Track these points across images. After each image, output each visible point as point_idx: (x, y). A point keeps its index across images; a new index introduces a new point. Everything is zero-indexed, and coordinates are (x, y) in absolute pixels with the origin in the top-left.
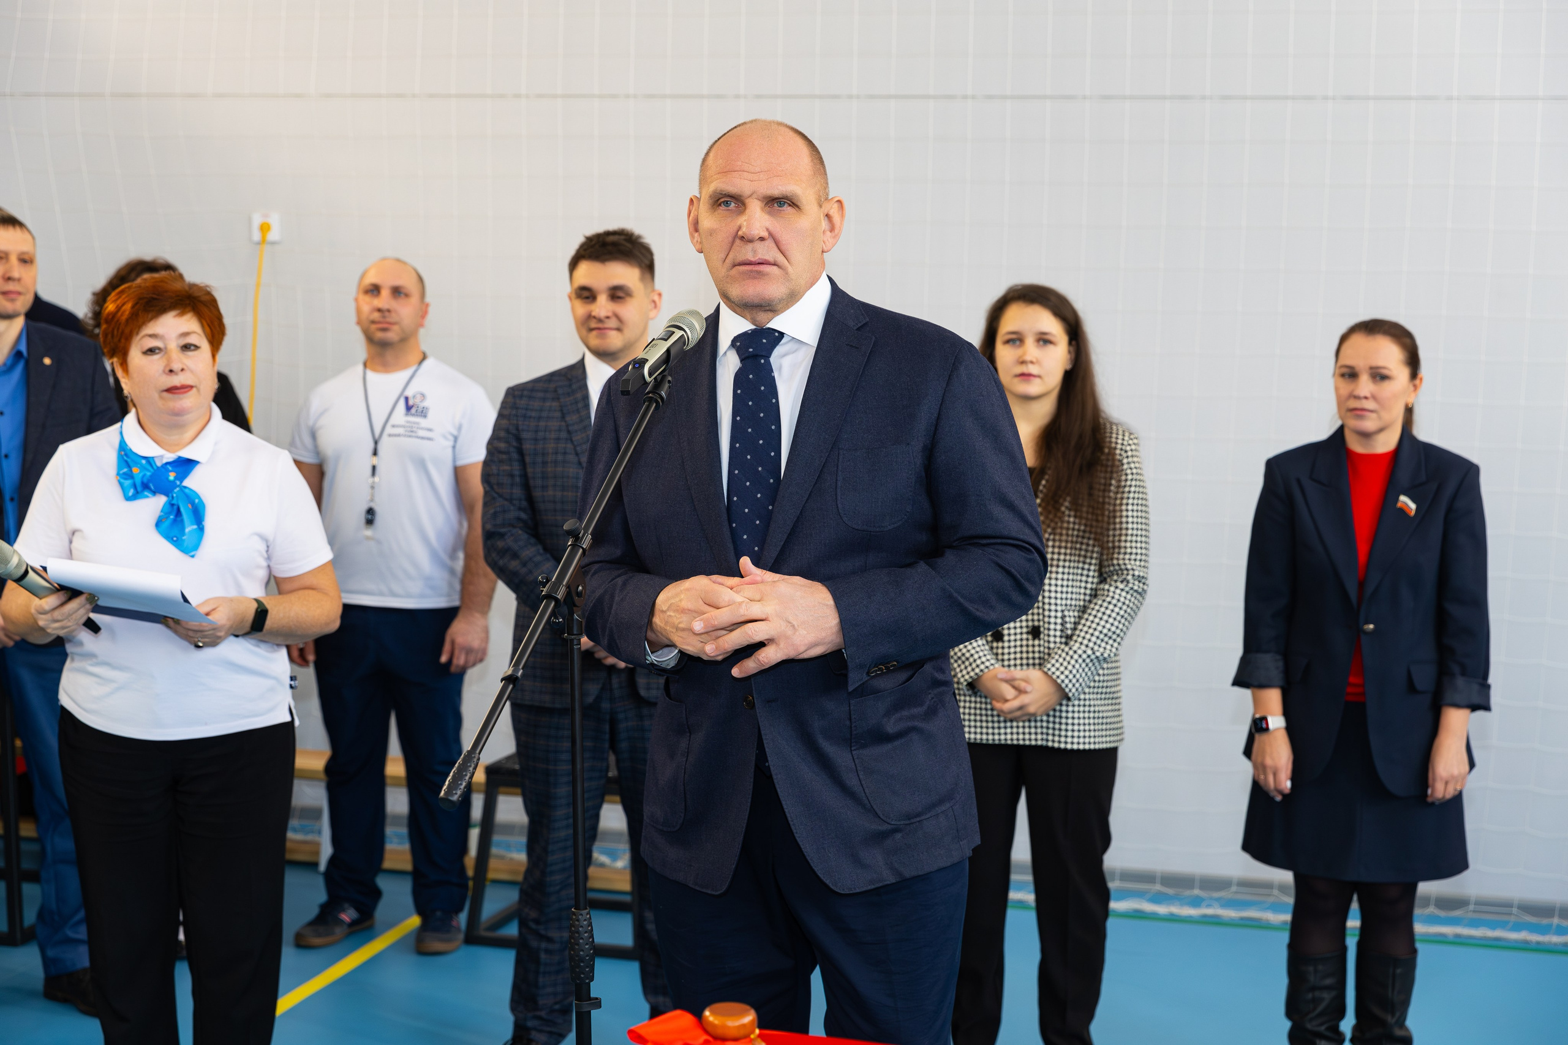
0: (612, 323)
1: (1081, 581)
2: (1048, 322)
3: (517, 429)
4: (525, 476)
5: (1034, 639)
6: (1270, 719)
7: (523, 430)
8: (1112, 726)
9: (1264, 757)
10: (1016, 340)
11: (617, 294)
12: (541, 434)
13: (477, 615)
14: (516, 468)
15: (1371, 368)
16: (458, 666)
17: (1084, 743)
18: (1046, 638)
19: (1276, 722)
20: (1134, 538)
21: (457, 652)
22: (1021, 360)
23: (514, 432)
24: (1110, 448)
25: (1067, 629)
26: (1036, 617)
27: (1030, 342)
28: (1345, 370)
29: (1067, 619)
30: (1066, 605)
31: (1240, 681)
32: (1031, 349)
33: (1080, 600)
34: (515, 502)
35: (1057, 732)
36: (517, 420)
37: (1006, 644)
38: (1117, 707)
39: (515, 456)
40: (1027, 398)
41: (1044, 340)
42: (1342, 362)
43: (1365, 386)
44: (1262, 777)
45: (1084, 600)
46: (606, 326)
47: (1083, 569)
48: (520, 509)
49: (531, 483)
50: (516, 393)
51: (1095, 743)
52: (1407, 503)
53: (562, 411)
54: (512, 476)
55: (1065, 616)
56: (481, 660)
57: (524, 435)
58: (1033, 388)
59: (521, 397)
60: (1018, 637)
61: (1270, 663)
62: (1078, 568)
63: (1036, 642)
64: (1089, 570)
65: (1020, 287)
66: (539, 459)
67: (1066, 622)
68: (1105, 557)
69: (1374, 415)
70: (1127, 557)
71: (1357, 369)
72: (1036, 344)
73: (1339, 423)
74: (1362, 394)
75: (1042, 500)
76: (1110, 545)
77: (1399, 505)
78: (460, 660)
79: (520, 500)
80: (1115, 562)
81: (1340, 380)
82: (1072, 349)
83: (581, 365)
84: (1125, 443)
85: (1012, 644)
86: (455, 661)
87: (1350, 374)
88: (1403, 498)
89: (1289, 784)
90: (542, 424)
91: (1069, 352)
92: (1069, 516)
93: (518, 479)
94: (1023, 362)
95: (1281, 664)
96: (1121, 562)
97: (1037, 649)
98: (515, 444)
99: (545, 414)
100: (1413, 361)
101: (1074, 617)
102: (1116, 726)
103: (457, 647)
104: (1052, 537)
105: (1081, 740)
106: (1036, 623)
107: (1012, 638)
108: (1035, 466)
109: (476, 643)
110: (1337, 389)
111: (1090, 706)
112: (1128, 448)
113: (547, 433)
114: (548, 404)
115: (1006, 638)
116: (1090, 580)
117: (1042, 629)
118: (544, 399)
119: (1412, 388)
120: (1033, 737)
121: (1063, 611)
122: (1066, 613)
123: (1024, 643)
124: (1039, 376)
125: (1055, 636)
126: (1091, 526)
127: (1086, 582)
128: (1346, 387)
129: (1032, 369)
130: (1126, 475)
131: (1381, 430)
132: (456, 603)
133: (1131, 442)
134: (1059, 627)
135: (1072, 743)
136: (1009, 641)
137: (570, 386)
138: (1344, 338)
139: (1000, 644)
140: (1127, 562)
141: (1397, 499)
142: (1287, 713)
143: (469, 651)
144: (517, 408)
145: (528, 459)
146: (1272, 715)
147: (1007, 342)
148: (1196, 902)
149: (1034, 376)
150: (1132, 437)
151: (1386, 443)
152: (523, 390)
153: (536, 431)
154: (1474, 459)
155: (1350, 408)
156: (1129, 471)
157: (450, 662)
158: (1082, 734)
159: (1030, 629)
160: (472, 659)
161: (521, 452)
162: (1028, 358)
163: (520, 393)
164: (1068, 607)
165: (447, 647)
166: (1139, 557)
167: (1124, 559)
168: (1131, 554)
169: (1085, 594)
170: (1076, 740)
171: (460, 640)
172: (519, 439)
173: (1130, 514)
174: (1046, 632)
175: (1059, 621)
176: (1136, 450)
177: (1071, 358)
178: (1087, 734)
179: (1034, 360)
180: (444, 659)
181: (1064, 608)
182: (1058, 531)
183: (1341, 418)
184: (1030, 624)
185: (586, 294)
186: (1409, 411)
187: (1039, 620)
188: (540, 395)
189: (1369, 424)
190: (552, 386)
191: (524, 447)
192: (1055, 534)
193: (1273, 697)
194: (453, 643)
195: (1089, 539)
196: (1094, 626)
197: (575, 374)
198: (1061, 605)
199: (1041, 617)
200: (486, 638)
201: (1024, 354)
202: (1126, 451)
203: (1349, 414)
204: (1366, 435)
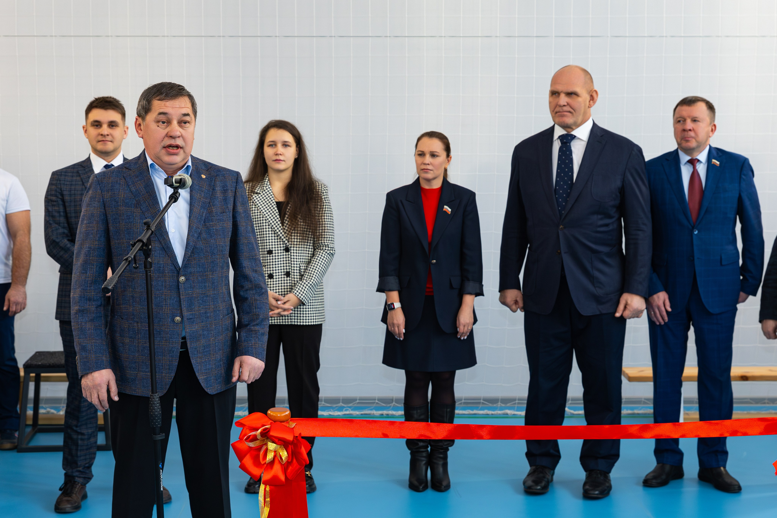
0: (109, 138)
1: (306, 251)
2: (288, 137)
3: (61, 190)
4: (65, 212)
5: (287, 277)
6: (395, 304)
7: (64, 190)
8: (322, 314)
9: (393, 320)
10: (273, 144)
11: (112, 124)
12: (73, 192)
13: (20, 287)
14: (61, 209)
15: (430, 152)
16: (12, 312)
17: (313, 322)
18: (293, 276)
19: (397, 305)
20: (328, 231)
21: (11, 305)
22: (276, 154)
23: (60, 191)
24: (316, 192)
25: (302, 272)
26: (288, 267)
27: (279, 145)
28: (420, 153)
29: (302, 268)
30: (301, 261)
31: (380, 289)
32: (280, 149)
33: (306, 259)
34: (61, 224)
35: (299, 318)
36: (61, 186)
37: (275, 280)
38: (323, 306)
39: (61, 202)
40: (280, 171)
41: (285, 145)
42: (419, 149)
43: (428, 159)
44: (393, 329)
45: (308, 259)
46: (107, 139)
47: (307, 245)
48: (64, 228)
49: (69, 215)
50: (58, 173)
51: (316, 322)
52: (447, 209)
53: (82, 181)
54: (59, 212)
55: (301, 266)
56: (24, 308)
57: (65, 193)
58: (282, 166)
59: (61, 175)
60: (280, 277)
61: (393, 280)
62: (305, 245)
63: (288, 279)
64: (310, 246)
65: (274, 121)
66: (73, 204)
67: (301, 269)
68: (316, 240)
69: (432, 172)
70: (326, 239)
71: (425, 152)
72: (282, 146)
73: (417, 176)
74: (427, 163)
75: (289, 215)
76: (318, 234)
77: (444, 210)
78: (13, 308)
79: (64, 223)
80: (320, 242)
81: (418, 157)
82: (297, 149)
83: (88, 160)
84: (323, 189)
85: (277, 280)
86: (11, 309)
87: (422, 154)
88: (445, 207)
89: (404, 331)
90: (73, 187)
91: (297, 150)
92: (301, 222)
93: (62, 214)
94: (277, 155)
95: (397, 281)
96: (323, 241)
97: (288, 282)
98: (60, 197)
99: (74, 183)
100: (448, 149)
101: (304, 266)
102: (323, 314)
103: (11, 302)
104: (293, 232)
105: (310, 321)
106: (288, 270)
107: (277, 277)
108: (284, 201)
109: (20, 300)
110: (416, 161)
111: (313, 305)
112: (324, 191)
113: (76, 191)
114: (75, 178)
115: (275, 277)
116: (310, 250)
117: (291, 273)
118: (72, 176)
119: (447, 161)
120: (287, 321)
121: (299, 264)
122: (301, 265)
123: (283, 279)
124: (284, 161)
125: (297, 275)
126: (310, 226)
127: (309, 251)
128: (420, 160)
129: (281, 158)
130: (324, 203)
131: (434, 178)
132: (10, 281)
133: (325, 189)
134: (298, 271)
135: (306, 322)
136: (276, 278)
137: (85, 170)
138: (419, 139)
139: (272, 280)
140: (325, 241)
141: (443, 207)
142: (401, 301)
143: (17, 304)
144: (60, 180)
145: (67, 204)
146: (395, 302)
147: (270, 146)
148: (340, 409)
149: (282, 161)
150: (325, 187)
151: (437, 184)
152: (61, 172)
153: (71, 191)
154: (474, 191)
155: (422, 169)
156: (325, 202)
157: (8, 310)
158: (310, 318)
159: (285, 273)
160: (19, 307)
161: (63, 201)
162: (279, 152)
163: (60, 174)
164: (302, 262)
165: (6, 303)
166: (330, 239)
167: (324, 240)
168: (327, 238)
169: (308, 256)
170: (307, 321)
171: (12, 299)
172: (62, 195)
173: (326, 220)
174: (293, 274)
175: (298, 268)
176: (327, 192)
177: (297, 153)
178: (312, 318)
179: (282, 154)
180: (5, 308)
181: (300, 263)
182: (296, 229)
183: (418, 174)
184: (285, 270)
185: (97, 124)
186: (446, 170)
187: (289, 269)
188: (70, 174)
189: (430, 176)
190: (75, 170)
191: (65, 198)
192: (295, 230)
193: (395, 295)
194: (9, 300)
195: (309, 232)
196: (315, 268)
197: (87, 164)
198: (299, 261)
199: (290, 267)
200: (25, 298)
201: (277, 150)
202: (323, 193)
203: (421, 171)
204: (428, 180)
